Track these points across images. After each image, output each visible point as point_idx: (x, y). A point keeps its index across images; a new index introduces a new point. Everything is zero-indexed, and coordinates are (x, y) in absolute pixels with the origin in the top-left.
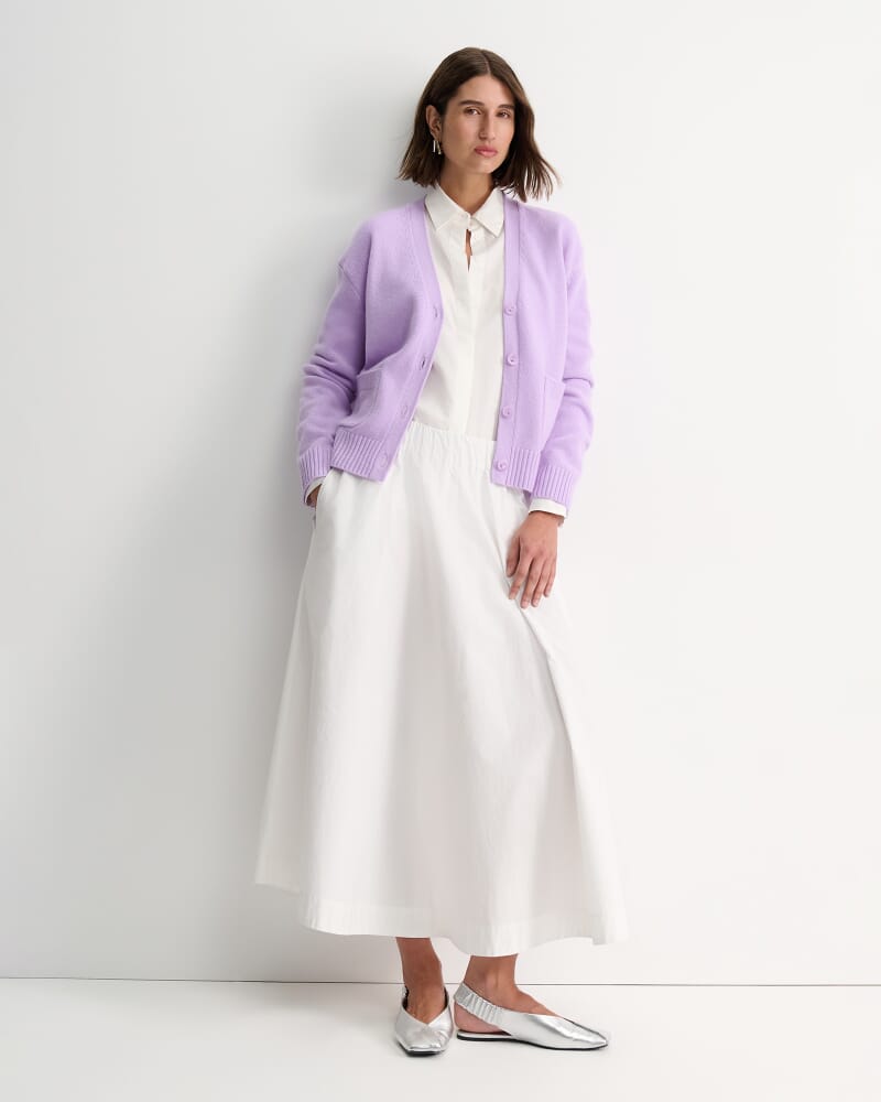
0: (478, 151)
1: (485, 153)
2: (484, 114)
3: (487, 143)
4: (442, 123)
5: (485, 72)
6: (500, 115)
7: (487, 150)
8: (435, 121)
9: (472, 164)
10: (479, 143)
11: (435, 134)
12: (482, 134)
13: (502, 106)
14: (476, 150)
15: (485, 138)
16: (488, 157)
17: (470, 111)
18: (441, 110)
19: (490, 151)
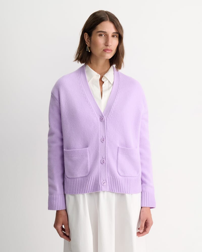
0: (105, 50)
1: (107, 51)
2: (107, 36)
3: (108, 48)
4: (90, 39)
5: (107, 20)
6: (113, 36)
7: (108, 50)
8: (88, 38)
9: (102, 56)
10: (105, 48)
11: (88, 44)
12: (106, 44)
13: (114, 33)
14: (103, 50)
15: (108, 46)
16: (108, 53)
17: (101, 35)
18: (90, 35)
19: (110, 50)
